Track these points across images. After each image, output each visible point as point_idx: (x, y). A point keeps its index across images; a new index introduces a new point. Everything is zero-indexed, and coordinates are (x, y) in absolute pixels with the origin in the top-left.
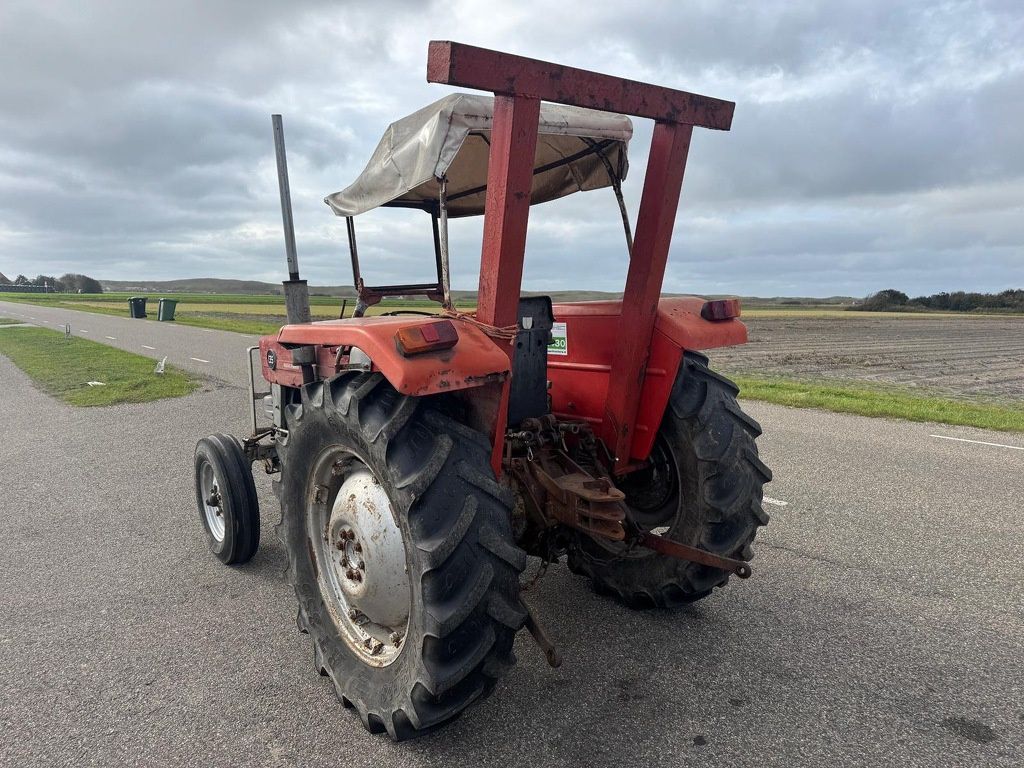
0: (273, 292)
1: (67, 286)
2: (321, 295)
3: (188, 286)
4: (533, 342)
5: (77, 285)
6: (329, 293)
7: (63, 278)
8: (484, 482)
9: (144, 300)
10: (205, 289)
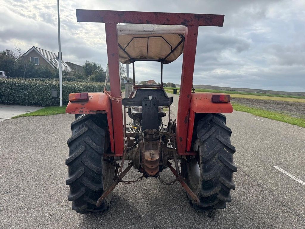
0: (220, 89)
1: (168, 86)
2: (235, 91)
3: (197, 87)
4: (151, 104)
5: (170, 85)
6: (237, 90)
7: (168, 84)
8: (91, 143)
9: (177, 90)
10: (201, 87)
